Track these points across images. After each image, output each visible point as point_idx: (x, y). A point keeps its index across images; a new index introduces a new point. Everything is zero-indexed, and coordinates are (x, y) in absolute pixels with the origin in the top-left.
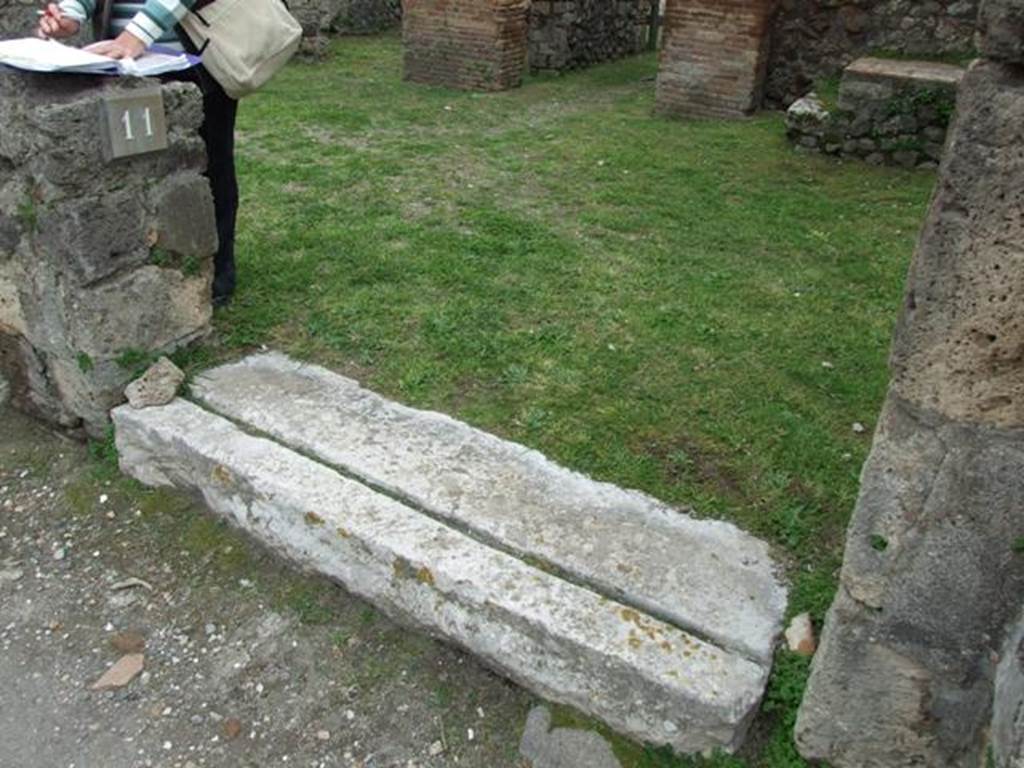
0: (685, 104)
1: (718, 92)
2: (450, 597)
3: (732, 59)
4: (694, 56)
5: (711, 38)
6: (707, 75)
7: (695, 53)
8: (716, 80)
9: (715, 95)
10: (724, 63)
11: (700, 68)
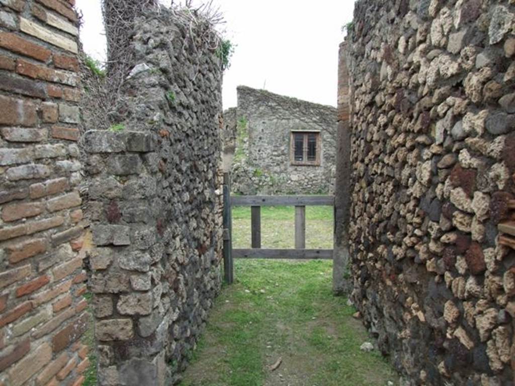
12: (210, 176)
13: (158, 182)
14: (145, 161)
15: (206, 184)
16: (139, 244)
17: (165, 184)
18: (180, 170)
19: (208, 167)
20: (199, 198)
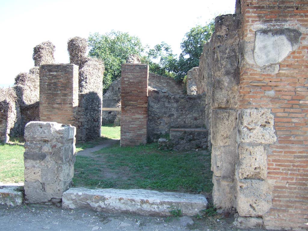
0: (129, 144)
1: (138, 140)
2: (152, 204)
3: (140, 131)
4: (130, 132)
5: (134, 127)
6: (134, 136)
7: (130, 131)
8: (136, 137)
9: (137, 141)
10: (138, 132)
11: (131, 134)
12: (97, 104)
13: (85, 102)
14: (84, 98)
15: (96, 106)
16: (82, 111)
17: (87, 102)
18: (89, 101)
19: (97, 102)
20: (94, 108)
